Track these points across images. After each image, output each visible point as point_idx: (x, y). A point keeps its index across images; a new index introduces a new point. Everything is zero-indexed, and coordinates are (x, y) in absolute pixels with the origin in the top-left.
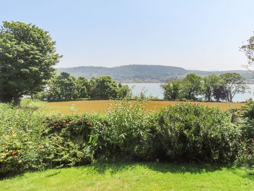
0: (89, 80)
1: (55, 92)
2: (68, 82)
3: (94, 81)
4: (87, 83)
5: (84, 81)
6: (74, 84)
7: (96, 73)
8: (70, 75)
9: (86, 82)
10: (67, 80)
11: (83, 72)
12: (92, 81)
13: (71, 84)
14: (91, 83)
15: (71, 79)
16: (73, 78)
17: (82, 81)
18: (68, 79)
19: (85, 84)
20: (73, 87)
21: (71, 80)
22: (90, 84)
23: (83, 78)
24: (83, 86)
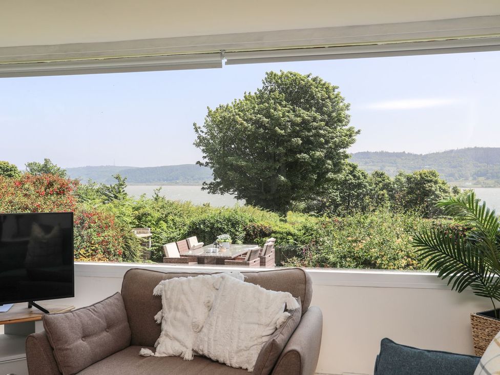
0: (392, 179)
1: (330, 200)
2: (354, 181)
3: (404, 180)
4: (390, 183)
5: (384, 180)
6: (365, 186)
7: (392, 166)
8: (358, 169)
9: (388, 181)
10: (352, 177)
11: (366, 163)
12: (398, 180)
13: (359, 186)
14: (397, 184)
15: (359, 176)
16: (363, 173)
17: (380, 179)
18: (354, 176)
19: (386, 186)
20: (363, 191)
21: (359, 178)
22: (395, 186)
23: (382, 174)
24: (382, 189)
